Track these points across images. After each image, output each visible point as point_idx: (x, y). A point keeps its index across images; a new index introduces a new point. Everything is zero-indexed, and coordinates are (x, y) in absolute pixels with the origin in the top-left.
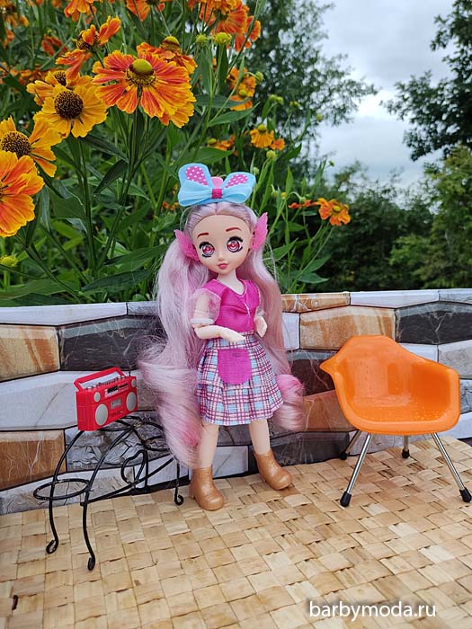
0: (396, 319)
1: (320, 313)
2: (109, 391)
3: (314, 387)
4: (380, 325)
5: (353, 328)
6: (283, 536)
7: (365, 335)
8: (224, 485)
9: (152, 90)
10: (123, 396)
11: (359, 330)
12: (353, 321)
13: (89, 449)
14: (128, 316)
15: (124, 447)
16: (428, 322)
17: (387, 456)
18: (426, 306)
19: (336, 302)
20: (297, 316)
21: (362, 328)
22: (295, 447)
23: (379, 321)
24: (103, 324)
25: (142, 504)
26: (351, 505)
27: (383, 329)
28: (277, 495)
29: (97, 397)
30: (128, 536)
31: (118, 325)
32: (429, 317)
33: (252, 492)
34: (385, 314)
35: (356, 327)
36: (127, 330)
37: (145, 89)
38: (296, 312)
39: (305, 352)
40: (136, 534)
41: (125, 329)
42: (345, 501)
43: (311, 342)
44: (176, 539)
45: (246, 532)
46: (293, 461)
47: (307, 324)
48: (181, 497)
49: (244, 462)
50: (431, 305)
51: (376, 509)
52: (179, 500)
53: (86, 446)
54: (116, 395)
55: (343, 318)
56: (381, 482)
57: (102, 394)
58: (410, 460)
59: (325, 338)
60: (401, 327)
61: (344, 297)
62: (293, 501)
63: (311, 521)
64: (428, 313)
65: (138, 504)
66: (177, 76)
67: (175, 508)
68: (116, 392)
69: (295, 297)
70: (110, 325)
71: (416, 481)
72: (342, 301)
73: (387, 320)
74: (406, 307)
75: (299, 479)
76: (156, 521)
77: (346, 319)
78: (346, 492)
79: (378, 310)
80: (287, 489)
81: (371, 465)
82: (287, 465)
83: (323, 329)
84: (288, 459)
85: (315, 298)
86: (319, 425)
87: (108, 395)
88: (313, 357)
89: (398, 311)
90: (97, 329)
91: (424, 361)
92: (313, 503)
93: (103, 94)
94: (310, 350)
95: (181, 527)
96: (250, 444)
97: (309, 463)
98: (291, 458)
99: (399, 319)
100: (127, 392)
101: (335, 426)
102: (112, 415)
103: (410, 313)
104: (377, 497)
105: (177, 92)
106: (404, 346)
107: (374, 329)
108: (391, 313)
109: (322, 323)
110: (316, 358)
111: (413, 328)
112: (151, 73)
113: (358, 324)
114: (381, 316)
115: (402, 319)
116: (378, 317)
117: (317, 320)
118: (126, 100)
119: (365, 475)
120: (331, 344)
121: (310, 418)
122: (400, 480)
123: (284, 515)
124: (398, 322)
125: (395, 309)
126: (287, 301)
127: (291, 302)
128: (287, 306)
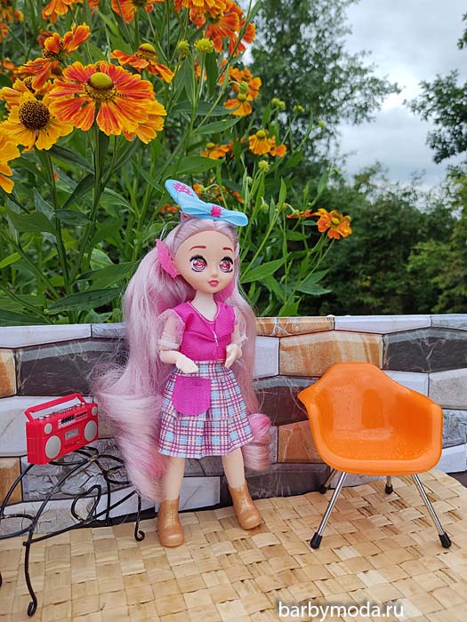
0: (384, 345)
1: (302, 337)
2: (63, 422)
3: (294, 416)
4: (366, 350)
5: (337, 354)
6: (242, 581)
7: (350, 362)
8: (191, 519)
9: (111, 106)
10: (81, 426)
11: (344, 357)
12: (337, 348)
13: (47, 479)
14: (92, 338)
15: (85, 477)
16: (419, 350)
17: (370, 490)
18: (417, 332)
19: (319, 327)
20: (277, 340)
21: (346, 354)
22: (271, 477)
23: (365, 346)
24: (65, 347)
25: (100, 537)
26: (321, 547)
27: (370, 356)
28: (245, 534)
29: (48, 428)
30: (79, 575)
31: (81, 348)
32: (420, 344)
33: (218, 528)
34: (371, 340)
35: (340, 354)
36: (91, 354)
37: (104, 105)
38: (276, 337)
39: (284, 378)
40: (87, 573)
41: (88, 352)
42: (316, 542)
43: (291, 368)
44: (129, 580)
45: (204, 575)
46: (269, 493)
47: (287, 349)
48: (141, 533)
49: (216, 494)
50: (422, 331)
51: (348, 553)
52: (139, 536)
53: (44, 476)
54: (73, 425)
55: (327, 343)
56: (358, 521)
57: (55, 424)
58: (393, 496)
59: (306, 364)
60: (389, 354)
61: (328, 322)
62: (261, 540)
63: (275, 565)
64: (418, 339)
65: (95, 538)
66: (140, 91)
67: (135, 544)
68: (73, 421)
69: (274, 320)
70: (72, 348)
71: (395, 521)
72: (325, 326)
73: (373, 346)
74: (396, 333)
75: (271, 514)
76: (112, 558)
77: (329, 344)
78: (316, 534)
79: (364, 336)
80: (258, 528)
81: (352, 500)
82: (262, 498)
83: (304, 354)
84: (263, 491)
85: (295, 322)
86: (298, 456)
87: (61, 426)
88: (293, 384)
89: (386, 337)
90: (57, 352)
91: (409, 393)
92: (281, 545)
93: (58, 109)
94: (290, 376)
95: (137, 566)
96: (222, 476)
97: (286, 496)
98: (266, 490)
99: (387, 346)
100: (86, 422)
101: (315, 457)
102: (66, 447)
103: (398, 339)
104: (351, 539)
105: (138, 108)
106: (389, 374)
107: (360, 355)
108: (378, 339)
109: (302, 348)
110: (296, 385)
111: (402, 355)
112: (111, 87)
113: (342, 350)
114: (367, 342)
115: (390, 345)
116: (365, 344)
117: (298, 345)
118: (82, 116)
119: (342, 512)
120: (313, 372)
121: (288, 448)
122: (378, 520)
123: (249, 556)
124: (386, 349)
125: (383, 335)
126: (266, 325)
127: (270, 326)
128: (266, 330)
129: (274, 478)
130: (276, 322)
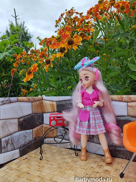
2: (57, 118)
20: (126, 103)
24: (66, 101)
43: (132, 114)
46: (124, 157)
47: (130, 107)
48: (77, 154)
53: (61, 133)
57: (54, 118)
76: (67, 157)
82: (121, 158)
85: (133, 97)
90: (64, 103)
92: (111, 171)
94: (132, 117)
95: (70, 160)
102: (58, 124)
117: (134, 105)
128: (121, 99)
129: (126, 153)
130: (124, 97)
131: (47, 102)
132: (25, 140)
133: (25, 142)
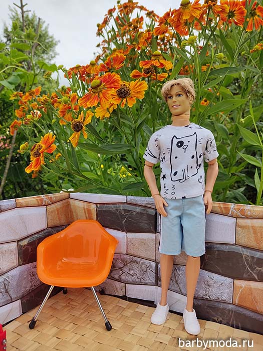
3: (245, 275)
14: (127, 203)
15: (121, 272)
20: (234, 219)
22: (227, 312)
24: (115, 205)
38: (232, 217)
41: (124, 210)
43: (244, 241)
46: (224, 321)
47: (242, 227)
59: (257, 240)
70: (118, 207)
83: (255, 233)
88: (246, 252)
90: (112, 208)
94: (244, 247)
109: (254, 228)
110: (249, 254)
117: (250, 225)
126: (224, 207)
127: (228, 209)
128: (224, 211)
129: (229, 314)
130: (232, 207)
131: (77, 203)
132: (32, 282)
133: (32, 286)
